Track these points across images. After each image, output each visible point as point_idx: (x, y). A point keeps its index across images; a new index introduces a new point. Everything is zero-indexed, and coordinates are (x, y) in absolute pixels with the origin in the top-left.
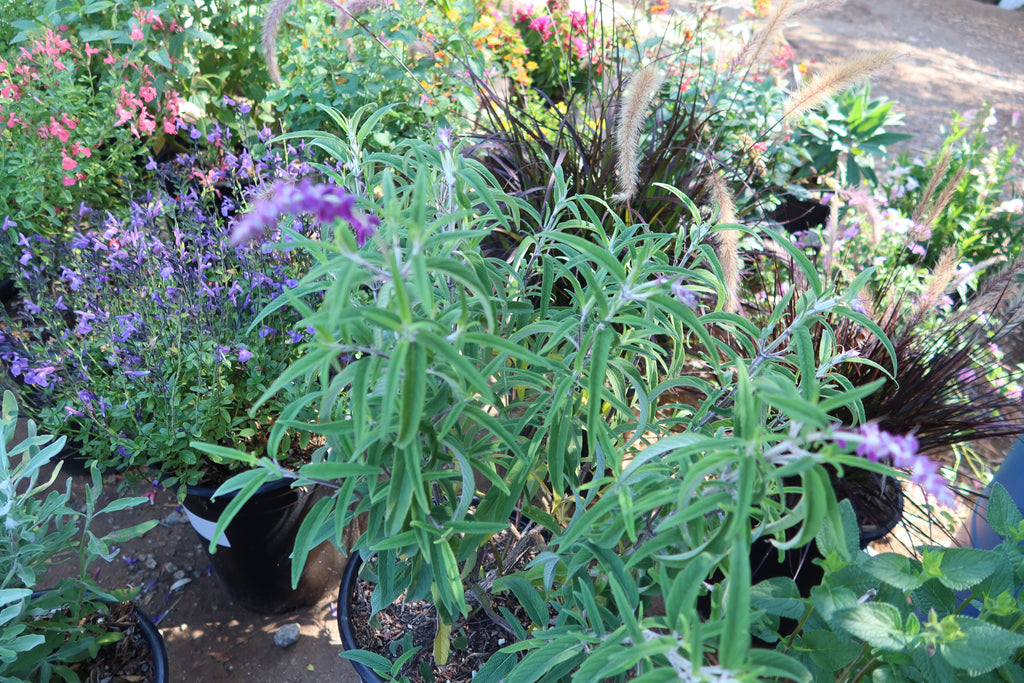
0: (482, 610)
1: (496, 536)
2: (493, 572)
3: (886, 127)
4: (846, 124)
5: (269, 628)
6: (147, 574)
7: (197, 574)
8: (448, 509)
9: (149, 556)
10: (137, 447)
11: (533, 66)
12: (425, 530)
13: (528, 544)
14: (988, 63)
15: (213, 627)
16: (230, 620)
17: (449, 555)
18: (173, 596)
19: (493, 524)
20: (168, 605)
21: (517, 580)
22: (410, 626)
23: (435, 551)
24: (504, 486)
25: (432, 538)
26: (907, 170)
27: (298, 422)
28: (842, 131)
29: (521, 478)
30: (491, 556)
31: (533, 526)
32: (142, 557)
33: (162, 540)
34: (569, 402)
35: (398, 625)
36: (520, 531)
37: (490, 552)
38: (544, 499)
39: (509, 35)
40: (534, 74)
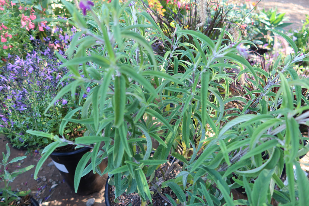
0: (158, 193)
1: (162, 165)
2: (161, 178)
3: (283, 22)
4: (270, 21)
5: (84, 200)
6: (43, 183)
7: (60, 182)
8: (142, 155)
9: (44, 177)
10: (25, 138)
11: (164, 10)
12: (131, 164)
13: (174, 168)
14: (307, 7)
15: (65, 200)
16: (71, 198)
17: (142, 175)
18: (51, 190)
19: (161, 160)
20: (50, 193)
21: (172, 182)
22: (132, 200)
23: (136, 174)
24: (165, 144)
25: (135, 168)
26: (292, 34)
27: (72, 119)
28: (269, 24)
29: (172, 141)
30: (160, 172)
31: (175, 161)
32: (41, 177)
33: (48, 171)
34: (190, 107)
35: (127, 199)
36: (170, 162)
37: (160, 171)
38: (179, 150)
39: (156, 2)
40: (165, 13)
